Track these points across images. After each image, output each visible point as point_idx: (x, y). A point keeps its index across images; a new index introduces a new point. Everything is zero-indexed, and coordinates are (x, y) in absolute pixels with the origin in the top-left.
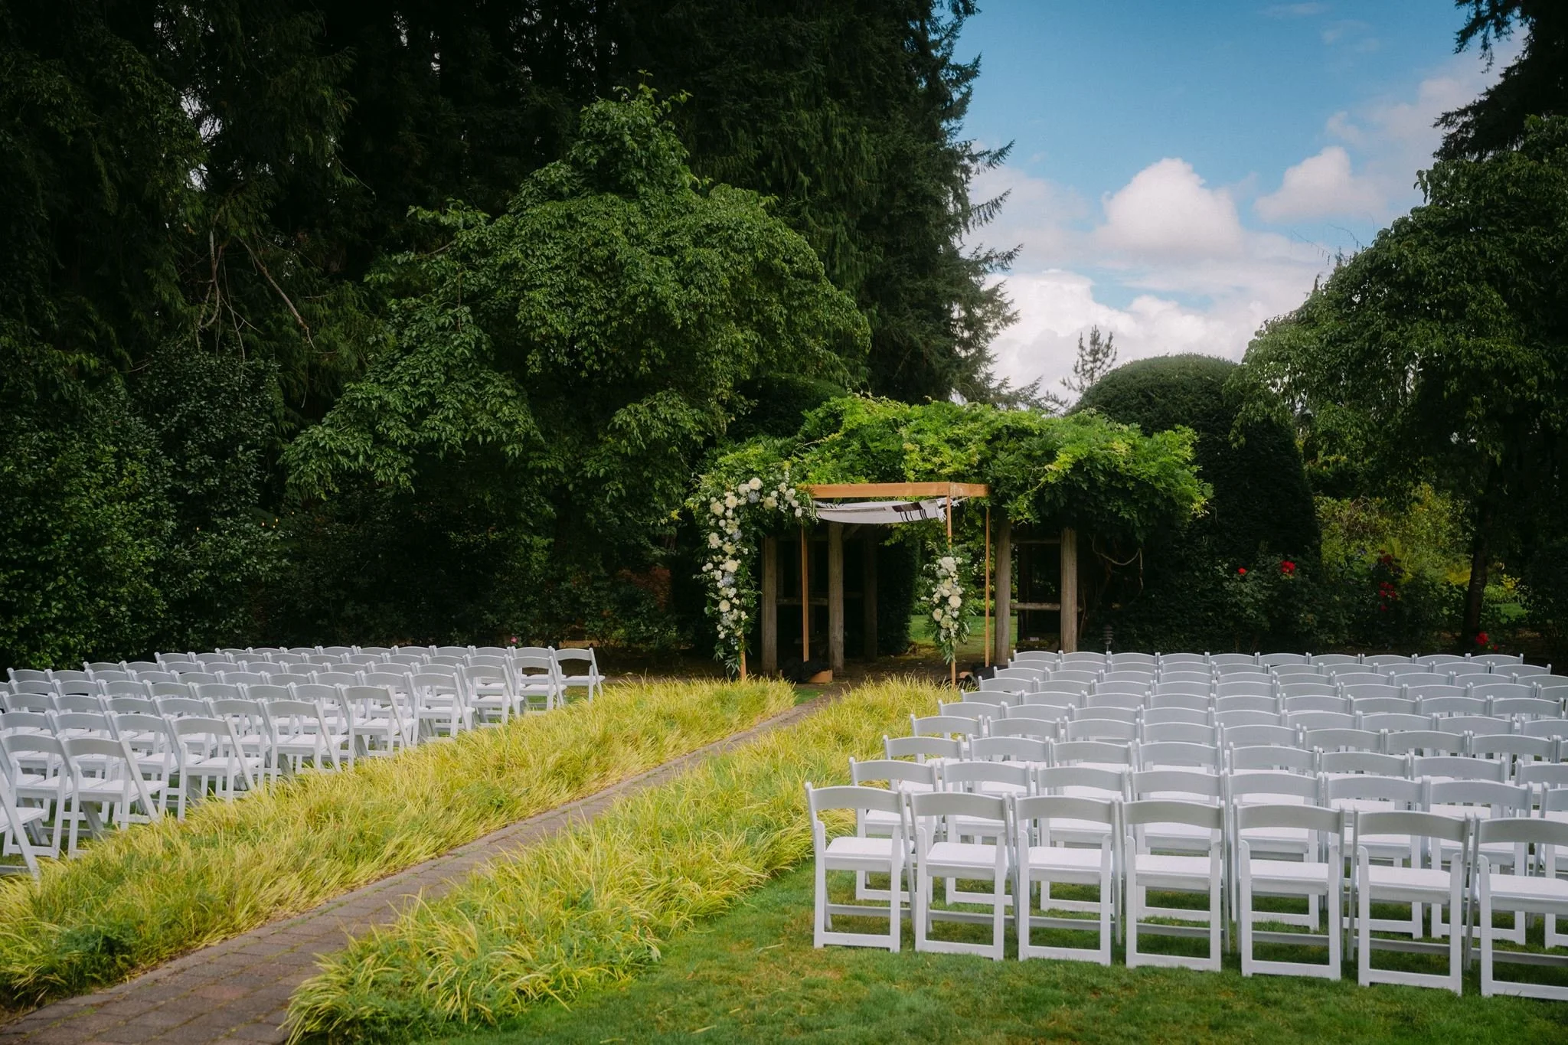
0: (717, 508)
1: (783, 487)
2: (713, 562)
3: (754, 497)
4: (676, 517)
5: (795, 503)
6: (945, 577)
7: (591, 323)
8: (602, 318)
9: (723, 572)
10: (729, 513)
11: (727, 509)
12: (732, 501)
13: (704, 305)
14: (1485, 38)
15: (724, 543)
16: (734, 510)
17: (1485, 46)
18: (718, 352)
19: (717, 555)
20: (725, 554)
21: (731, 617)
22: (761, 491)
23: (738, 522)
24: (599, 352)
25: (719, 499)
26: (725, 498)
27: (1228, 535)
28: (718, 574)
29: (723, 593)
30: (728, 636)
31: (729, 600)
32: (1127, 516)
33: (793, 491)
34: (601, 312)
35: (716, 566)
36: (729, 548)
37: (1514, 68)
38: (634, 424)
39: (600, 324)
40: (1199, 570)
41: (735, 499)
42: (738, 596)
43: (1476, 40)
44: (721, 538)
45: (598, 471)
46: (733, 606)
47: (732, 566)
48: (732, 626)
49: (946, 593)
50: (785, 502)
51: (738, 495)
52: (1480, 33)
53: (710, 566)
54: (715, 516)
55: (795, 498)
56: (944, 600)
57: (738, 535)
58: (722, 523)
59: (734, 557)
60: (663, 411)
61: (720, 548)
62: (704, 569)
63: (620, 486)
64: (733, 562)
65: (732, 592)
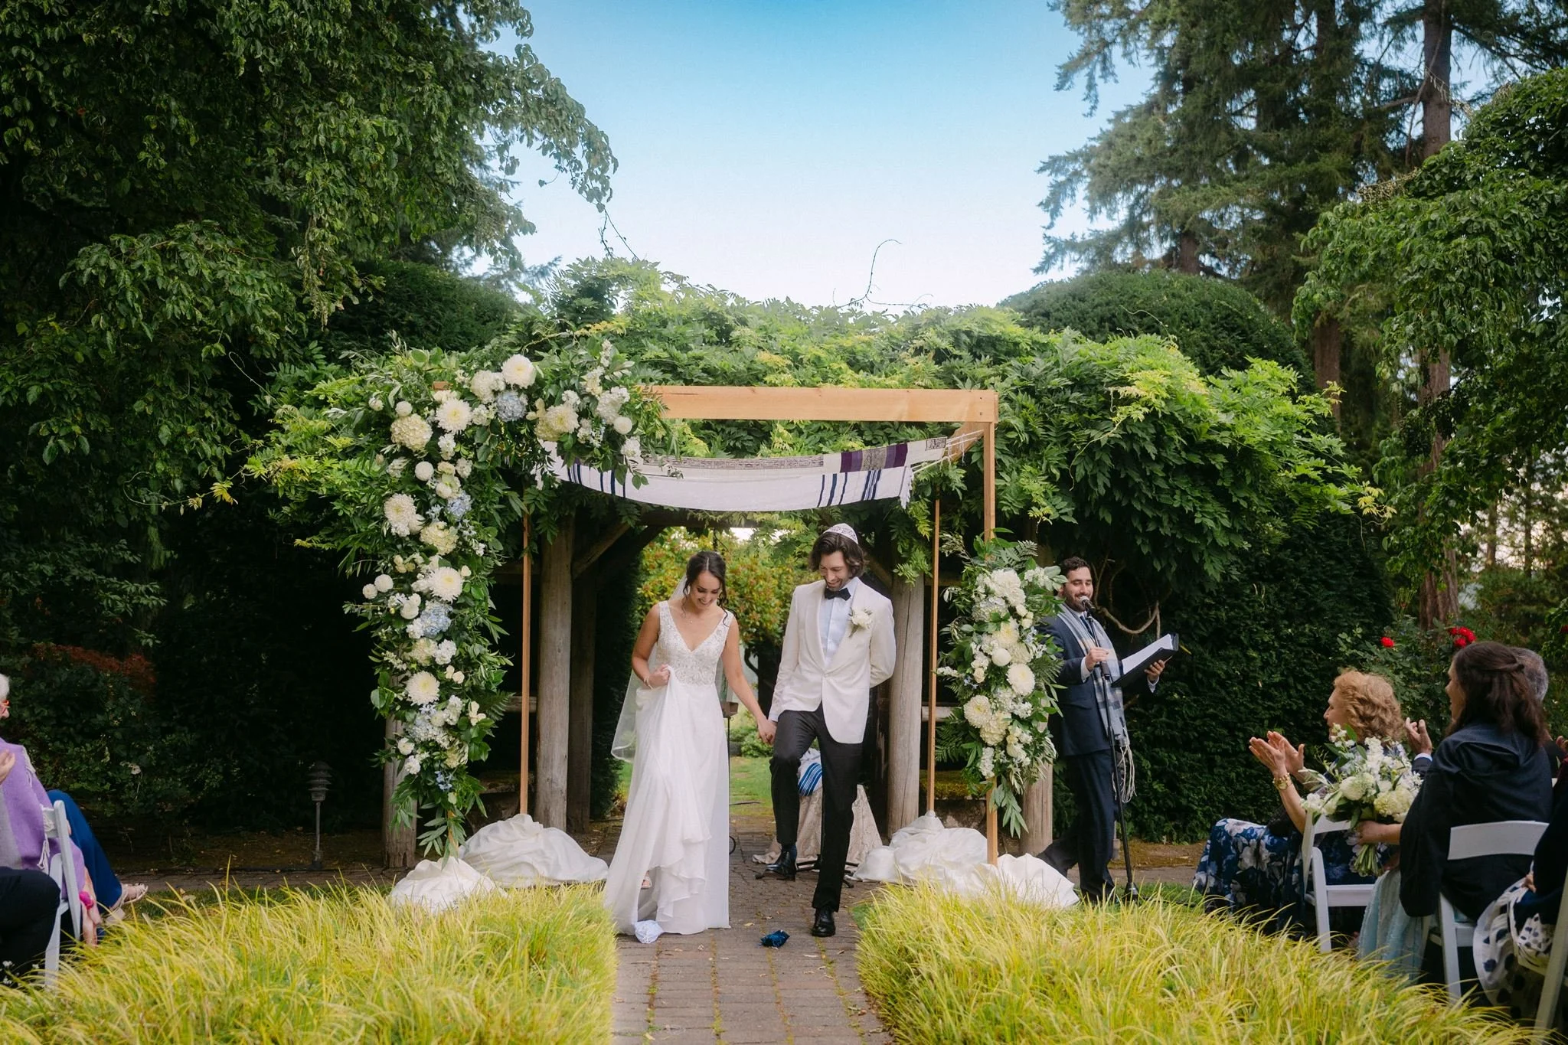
0: (412, 431)
1: (591, 382)
2: (395, 574)
3: (514, 406)
4: (227, 497)
5: (623, 424)
6: (998, 620)
7: (25, 40)
8: (55, 33)
9: (425, 597)
10: (447, 444)
11: (438, 431)
12: (455, 414)
13: (300, 38)
14: (1091, 76)
15: (428, 521)
16: (459, 438)
17: (1091, 86)
18: (318, 151)
19: (407, 551)
20: (429, 552)
21: (440, 717)
22: (533, 392)
23: (465, 468)
24: (40, 111)
25: (418, 408)
26: (436, 405)
27: (1296, 583)
28: (410, 605)
29: (423, 651)
30: (428, 768)
31: (434, 668)
32: (1210, 523)
33: (621, 393)
34: (52, 20)
35: (404, 582)
36: (440, 537)
37: (1125, 114)
38: (125, 277)
39: (48, 48)
40: (1255, 648)
41: (463, 407)
42: (463, 662)
43: (1080, 79)
44: (423, 507)
45: (23, 392)
46: (447, 689)
47: (447, 582)
48: (442, 739)
49: (1001, 657)
50: (598, 421)
51: (469, 396)
52: (1086, 71)
53: (385, 582)
54: (406, 452)
55: (625, 409)
56: (997, 675)
57: (460, 503)
58: (424, 470)
59: (453, 560)
60: (195, 263)
61: (415, 537)
62: (369, 591)
63: (77, 429)
64: (450, 572)
65: (447, 651)
